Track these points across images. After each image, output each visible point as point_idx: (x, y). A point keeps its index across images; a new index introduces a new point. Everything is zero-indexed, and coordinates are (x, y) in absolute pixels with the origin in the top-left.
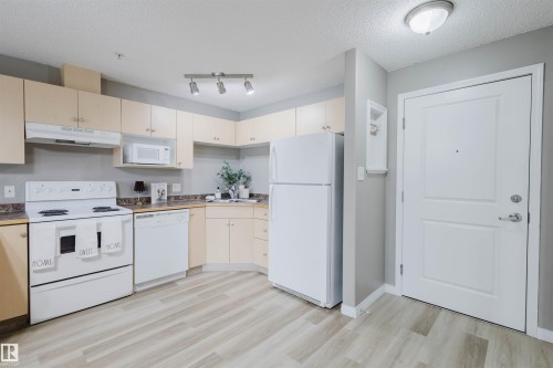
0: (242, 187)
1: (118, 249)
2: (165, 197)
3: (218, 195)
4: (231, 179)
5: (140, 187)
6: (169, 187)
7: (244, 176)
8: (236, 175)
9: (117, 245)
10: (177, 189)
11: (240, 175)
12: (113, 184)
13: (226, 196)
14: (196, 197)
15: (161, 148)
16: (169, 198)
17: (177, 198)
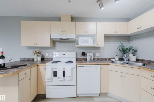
0: (131, 55)
1: (69, 79)
2: (93, 58)
3: (117, 59)
4: (124, 51)
5: (83, 54)
6: (94, 54)
7: (133, 50)
8: (127, 49)
9: (69, 77)
10: (98, 55)
11: (130, 49)
12: (75, 53)
13: (121, 59)
14: (106, 59)
15: (90, 38)
16: (94, 59)
17: (98, 59)
